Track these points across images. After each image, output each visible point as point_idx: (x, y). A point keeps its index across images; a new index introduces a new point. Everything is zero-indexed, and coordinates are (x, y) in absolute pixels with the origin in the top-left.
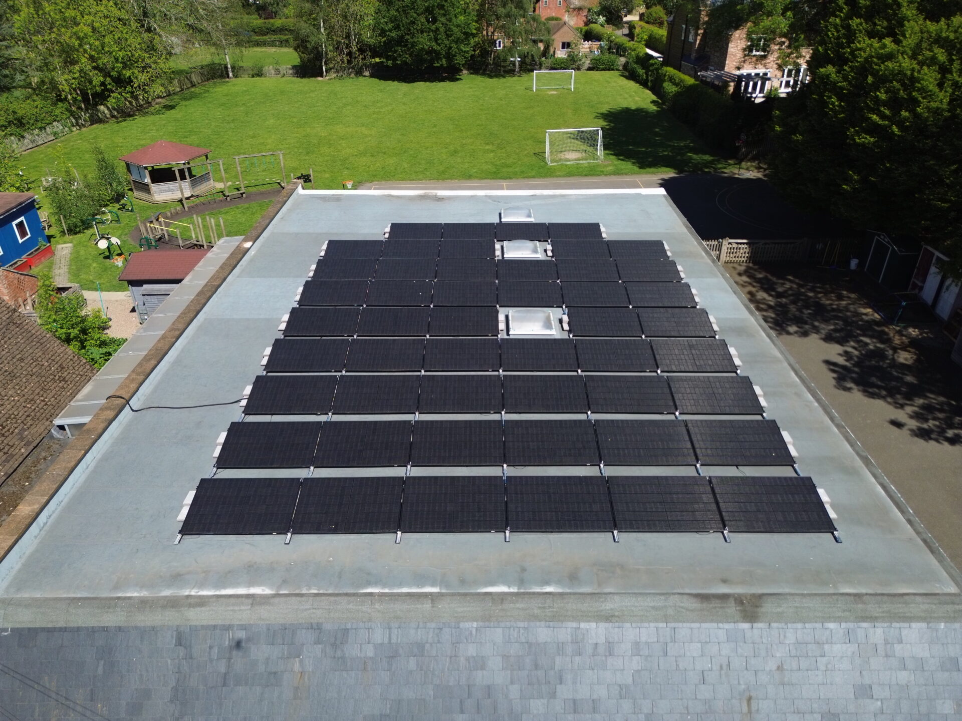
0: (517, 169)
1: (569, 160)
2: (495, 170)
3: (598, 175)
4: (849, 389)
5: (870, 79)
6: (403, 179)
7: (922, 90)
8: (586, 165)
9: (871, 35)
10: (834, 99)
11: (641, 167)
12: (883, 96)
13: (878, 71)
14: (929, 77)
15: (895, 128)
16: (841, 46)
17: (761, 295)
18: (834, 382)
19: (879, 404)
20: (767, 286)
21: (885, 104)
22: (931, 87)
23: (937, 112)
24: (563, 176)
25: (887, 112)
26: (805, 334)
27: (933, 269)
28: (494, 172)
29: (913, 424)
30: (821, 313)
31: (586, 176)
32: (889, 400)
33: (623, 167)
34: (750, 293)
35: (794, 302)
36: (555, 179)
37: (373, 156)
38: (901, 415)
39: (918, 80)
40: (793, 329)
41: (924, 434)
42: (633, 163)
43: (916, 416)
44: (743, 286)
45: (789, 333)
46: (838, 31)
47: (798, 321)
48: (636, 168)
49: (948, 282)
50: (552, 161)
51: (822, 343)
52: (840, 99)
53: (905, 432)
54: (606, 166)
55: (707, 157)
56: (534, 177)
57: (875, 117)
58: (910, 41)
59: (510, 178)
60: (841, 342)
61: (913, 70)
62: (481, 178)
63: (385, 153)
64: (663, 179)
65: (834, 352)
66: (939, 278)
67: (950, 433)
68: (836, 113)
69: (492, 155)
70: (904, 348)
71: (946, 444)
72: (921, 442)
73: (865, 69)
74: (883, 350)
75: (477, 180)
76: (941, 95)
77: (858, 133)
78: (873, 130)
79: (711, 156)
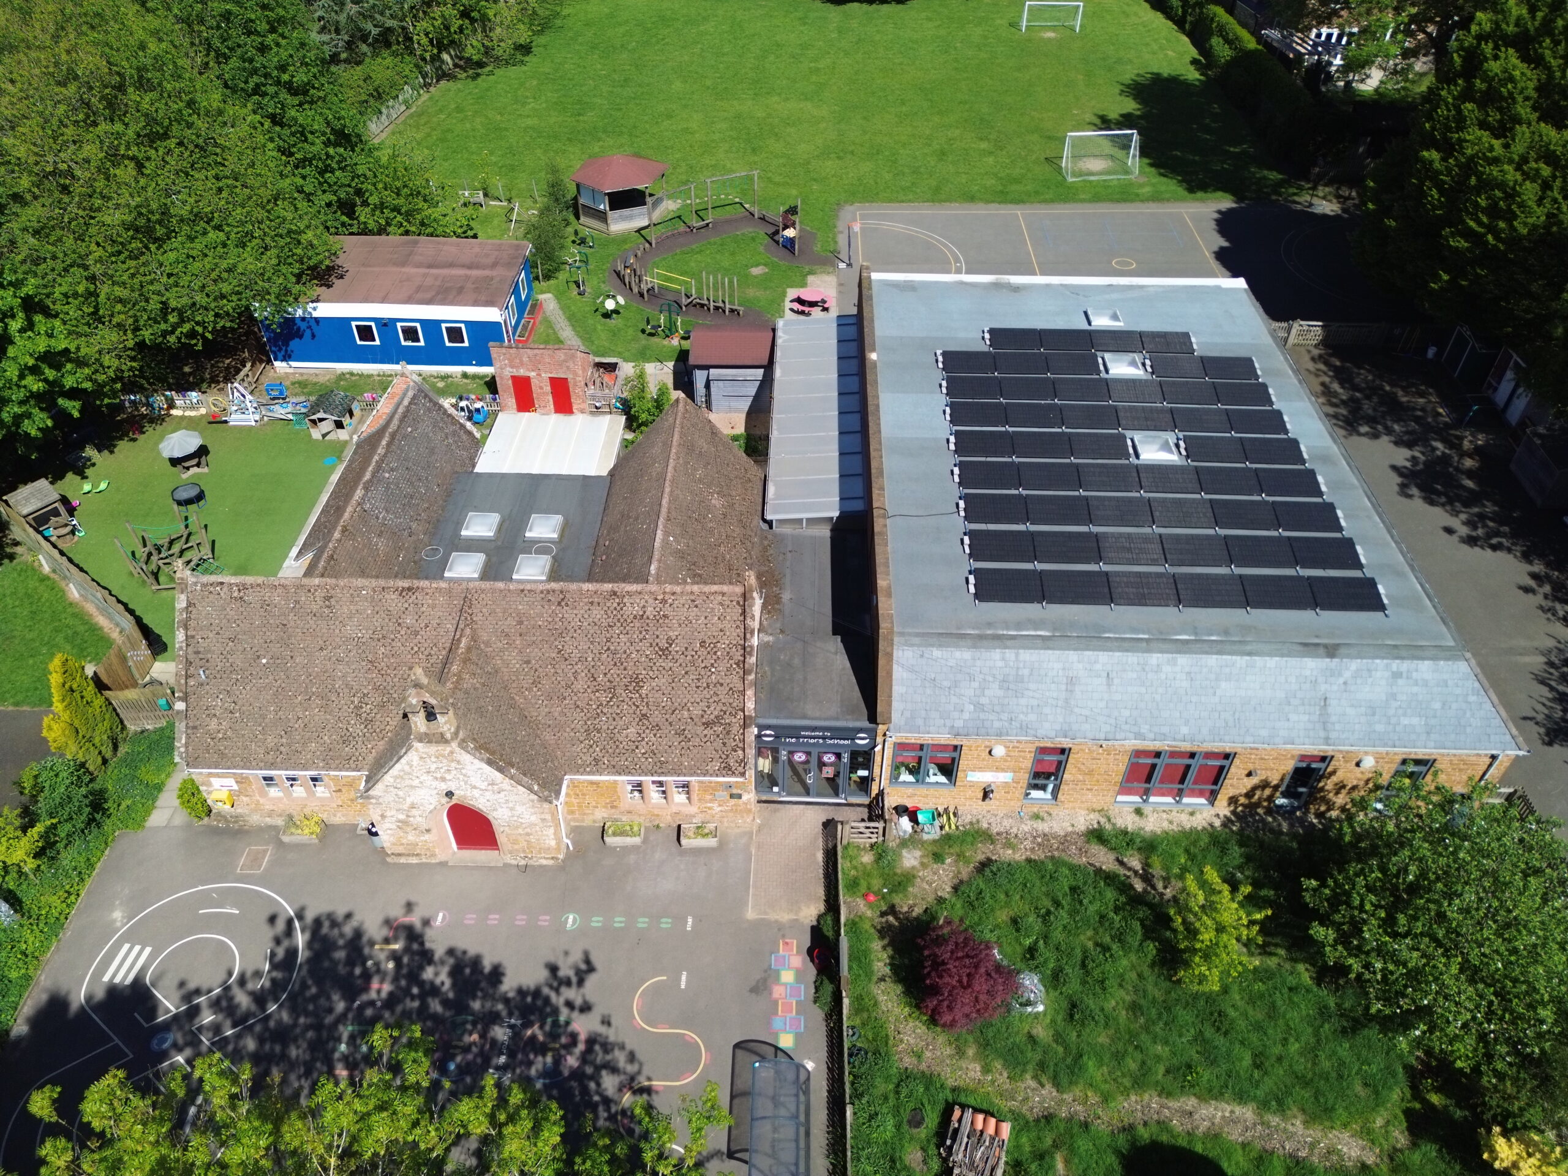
0: (1029, 187)
1: (1092, 174)
2: (1000, 188)
3: (1132, 201)
4: (1410, 496)
5: (1473, 181)
6: (891, 201)
7: (1522, 205)
8: (1115, 183)
9: (1483, 125)
10: (1434, 192)
11: (1191, 190)
12: (1483, 202)
13: (1483, 173)
14: (1530, 191)
15: (1490, 237)
16: (1449, 129)
17: (1336, 386)
18: (1396, 488)
19: (1437, 510)
20: (1342, 376)
21: (1484, 211)
22: (1530, 203)
23: (1535, 227)
24: (1090, 201)
25: (1485, 220)
26: (1375, 436)
27: (1509, 375)
28: (1002, 192)
29: (1464, 531)
30: (1395, 409)
31: (1118, 201)
32: (1448, 508)
33: (1163, 188)
34: (1323, 384)
35: (1368, 398)
36: (1080, 205)
37: (839, 158)
38: (1455, 523)
39: (1519, 195)
40: (1364, 429)
41: (1471, 541)
42: (1180, 182)
43: (1467, 523)
44: (1317, 376)
45: (1360, 434)
46: (1449, 110)
47: (1371, 421)
48: (1181, 191)
49: (1521, 390)
50: (1074, 175)
51: (1392, 445)
52: (1441, 192)
53: (1455, 538)
54: (1141, 186)
55: (1274, 176)
56: (1052, 201)
57: (1472, 224)
58: (1518, 148)
59: (1022, 202)
60: (1410, 445)
61: (1516, 181)
62: (988, 202)
63: (852, 153)
64: (1219, 212)
65: (1402, 456)
66: (1513, 384)
67: (1494, 541)
68: (1434, 208)
69: (991, 160)
70: (1470, 456)
71: (1489, 551)
72: (1465, 548)
73: (1469, 167)
74: (1450, 457)
75: (981, 205)
76: (1539, 211)
77: (1453, 235)
78: (1469, 234)
79: (1280, 173)
